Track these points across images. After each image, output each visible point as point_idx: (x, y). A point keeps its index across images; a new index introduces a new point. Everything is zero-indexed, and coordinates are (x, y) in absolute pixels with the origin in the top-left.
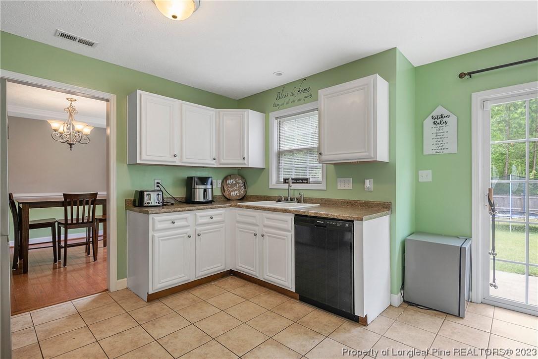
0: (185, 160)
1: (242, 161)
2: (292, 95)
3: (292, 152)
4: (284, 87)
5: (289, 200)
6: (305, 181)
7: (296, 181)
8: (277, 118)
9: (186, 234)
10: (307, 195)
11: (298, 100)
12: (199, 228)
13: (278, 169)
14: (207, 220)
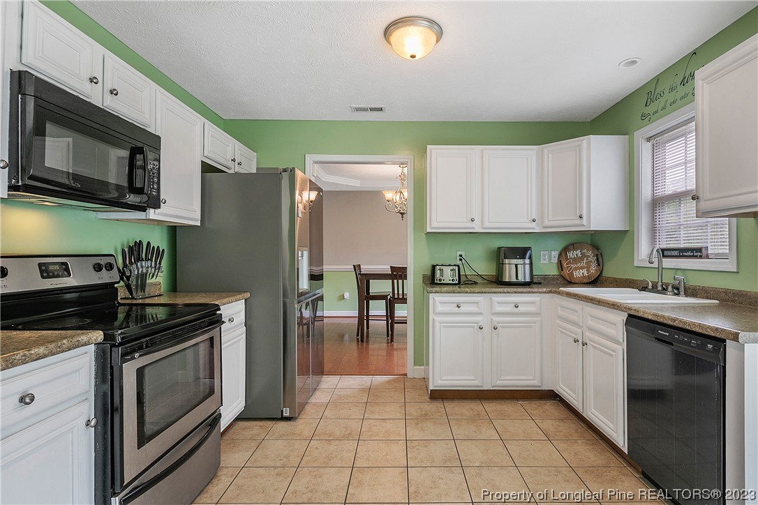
0: (487, 224)
1: (578, 222)
2: (672, 89)
3: (677, 197)
4: (657, 80)
5: (660, 288)
6: (697, 253)
7: (682, 253)
8: (649, 139)
9: (477, 323)
10: (695, 281)
11: (682, 98)
12: (496, 319)
13: (653, 231)
14: (510, 308)
